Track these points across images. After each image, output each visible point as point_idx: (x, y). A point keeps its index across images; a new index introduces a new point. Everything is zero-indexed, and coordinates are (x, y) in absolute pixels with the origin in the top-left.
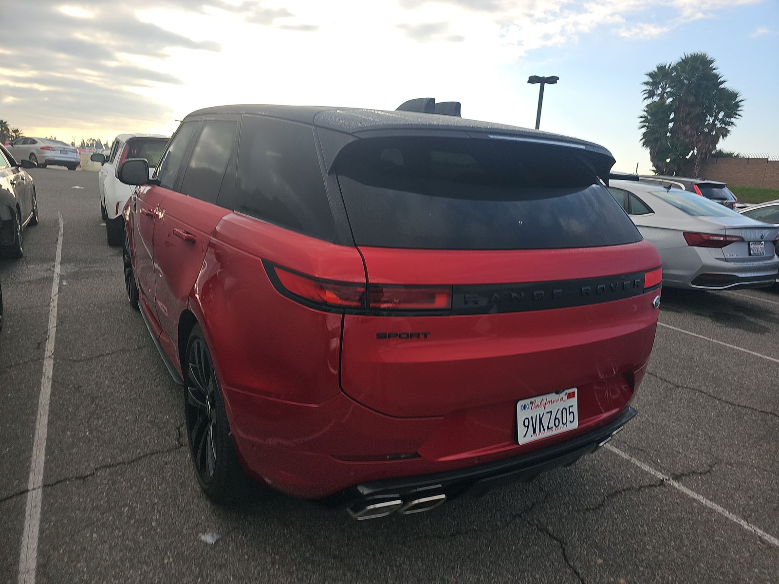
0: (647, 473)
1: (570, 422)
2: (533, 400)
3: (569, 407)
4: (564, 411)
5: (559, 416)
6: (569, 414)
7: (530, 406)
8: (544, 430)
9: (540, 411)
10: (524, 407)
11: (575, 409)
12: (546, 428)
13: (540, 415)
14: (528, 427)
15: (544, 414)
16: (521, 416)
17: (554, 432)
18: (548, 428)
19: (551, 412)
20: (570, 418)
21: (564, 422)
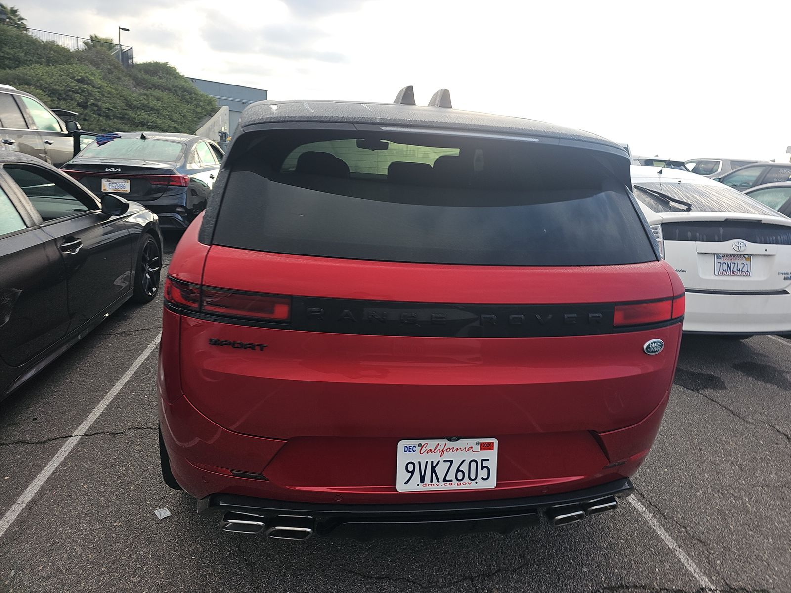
0: (687, 573)
1: (483, 479)
2: (423, 442)
3: (482, 460)
4: (473, 464)
5: (465, 468)
6: (482, 469)
7: (418, 449)
8: (438, 481)
9: (435, 457)
10: (408, 449)
11: (493, 465)
12: (441, 479)
13: (432, 462)
14: (412, 473)
15: (439, 461)
16: (403, 458)
17: (455, 486)
18: (445, 480)
19: (451, 462)
20: (483, 474)
21: (473, 477)
